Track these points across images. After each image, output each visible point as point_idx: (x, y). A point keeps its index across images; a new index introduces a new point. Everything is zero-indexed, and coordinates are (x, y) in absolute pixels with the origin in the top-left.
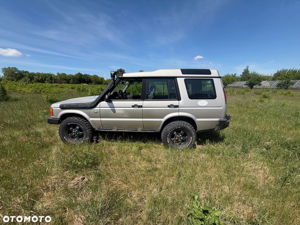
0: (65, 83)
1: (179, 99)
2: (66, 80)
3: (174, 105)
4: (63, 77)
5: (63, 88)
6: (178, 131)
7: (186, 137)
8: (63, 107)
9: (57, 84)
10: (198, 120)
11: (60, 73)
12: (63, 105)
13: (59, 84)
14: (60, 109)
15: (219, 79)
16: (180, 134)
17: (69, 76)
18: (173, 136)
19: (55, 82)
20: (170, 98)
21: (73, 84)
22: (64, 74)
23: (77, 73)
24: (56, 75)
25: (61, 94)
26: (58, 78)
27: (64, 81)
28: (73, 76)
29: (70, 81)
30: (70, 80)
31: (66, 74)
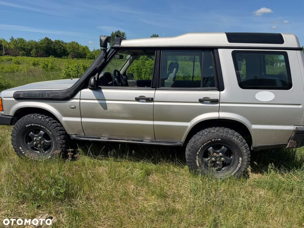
0: (23, 55)
1: (221, 88)
2: (24, 49)
3: (211, 98)
4: (19, 45)
5: (19, 63)
6: (217, 145)
7: (231, 157)
8: (18, 97)
9: (10, 57)
10: (254, 127)
11: (15, 38)
12: (19, 93)
13: (13, 58)
14: (13, 99)
15: (299, 52)
16: (221, 152)
17: (29, 44)
18: (206, 154)
19: (6, 54)
20: (203, 86)
21: (36, 57)
22: (22, 41)
23: (43, 38)
24: (9, 41)
25: (16, 74)
26: (12, 47)
27: (21, 53)
28: (36, 44)
29: (31, 53)
30: (31, 49)
31: (24, 40)
